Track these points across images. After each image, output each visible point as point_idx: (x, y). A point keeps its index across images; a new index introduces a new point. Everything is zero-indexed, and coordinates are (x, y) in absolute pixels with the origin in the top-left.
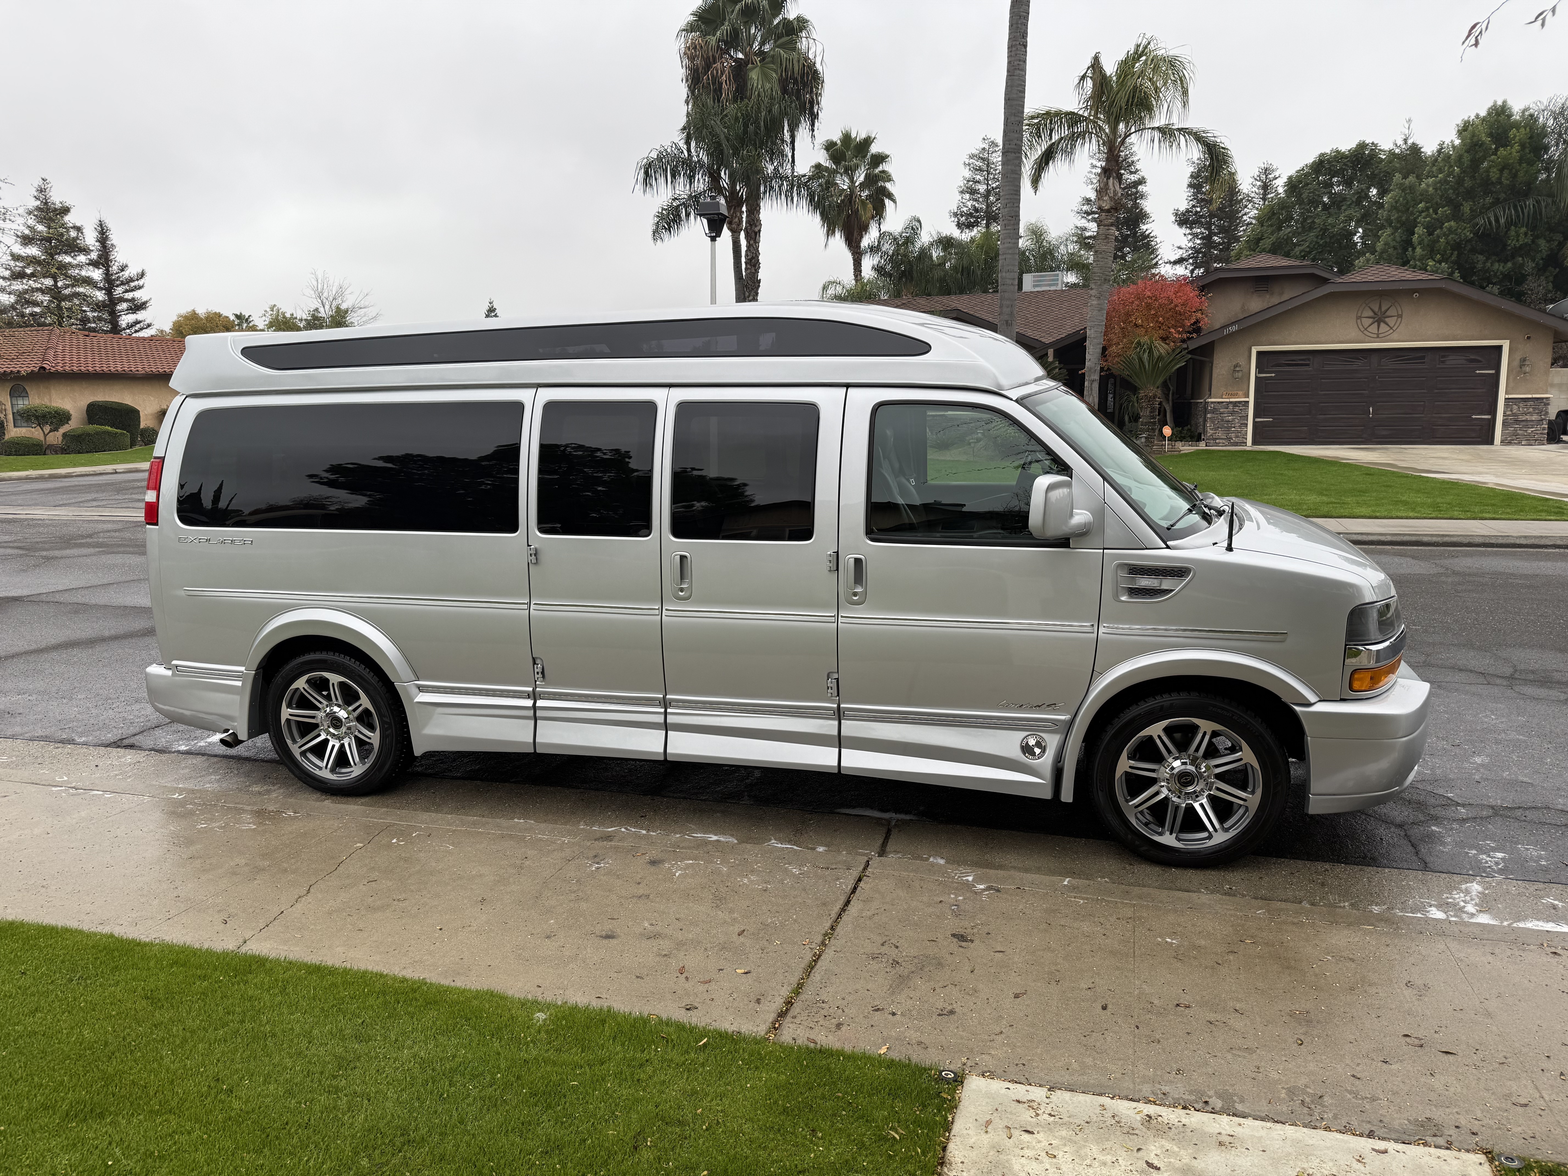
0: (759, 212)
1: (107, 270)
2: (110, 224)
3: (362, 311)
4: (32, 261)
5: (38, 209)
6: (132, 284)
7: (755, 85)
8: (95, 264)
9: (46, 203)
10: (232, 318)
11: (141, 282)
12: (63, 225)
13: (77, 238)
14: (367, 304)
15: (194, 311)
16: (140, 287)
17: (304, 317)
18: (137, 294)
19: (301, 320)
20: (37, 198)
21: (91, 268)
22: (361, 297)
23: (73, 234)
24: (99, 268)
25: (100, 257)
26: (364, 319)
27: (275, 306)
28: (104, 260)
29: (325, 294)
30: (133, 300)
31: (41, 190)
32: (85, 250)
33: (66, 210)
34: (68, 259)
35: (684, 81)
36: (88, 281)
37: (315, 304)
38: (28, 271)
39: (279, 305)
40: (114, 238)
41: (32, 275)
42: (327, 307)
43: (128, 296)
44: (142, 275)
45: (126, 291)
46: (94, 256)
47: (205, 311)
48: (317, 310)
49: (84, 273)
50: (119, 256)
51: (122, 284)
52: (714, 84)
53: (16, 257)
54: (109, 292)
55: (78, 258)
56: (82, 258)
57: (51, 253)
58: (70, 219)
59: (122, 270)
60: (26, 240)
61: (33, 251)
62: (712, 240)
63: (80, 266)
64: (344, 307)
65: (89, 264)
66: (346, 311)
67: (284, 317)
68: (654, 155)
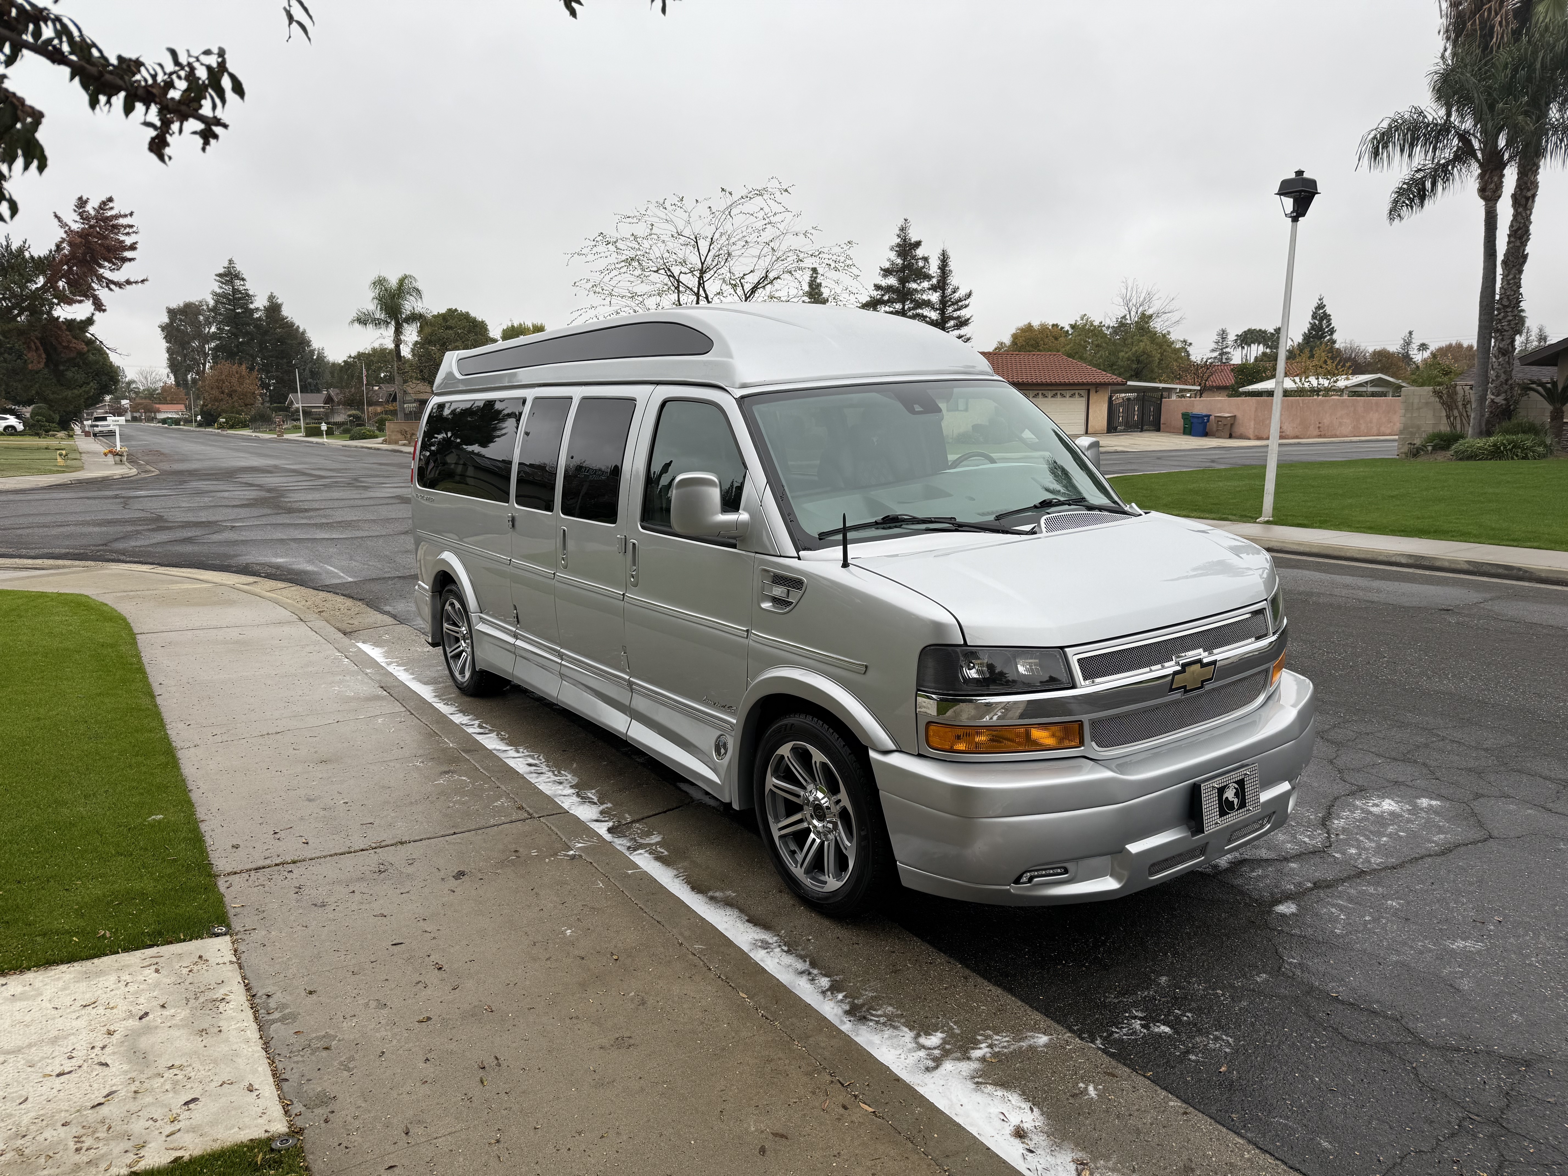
0: (1536, 172)
1: (943, 293)
2: (950, 253)
3: (1165, 317)
4: (889, 289)
5: (898, 245)
6: (960, 304)
7: (1541, 19)
8: (934, 288)
9: (905, 240)
10: (1067, 328)
11: (967, 302)
12: (914, 257)
13: (924, 267)
14: (1171, 308)
15: (1030, 324)
16: (966, 306)
17: (1111, 325)
18: (962, 313)
19: (1108, 327)
20: (899, 236)
21: (930, 292)
22: (1167, 301)
23: (921, 264)
24: (936, 292)
25: (939, 282)
26: (1166, 324)
27: (1085, 315)
28: (941, 285)
29: (1134, 301)
30: (959, 317)
31: (902, 229)
32: (928, 277)
33: (918, 244)
34: (913, 285)
35: (1442, 33)
36: (928, 304)
37: (1122, 311)
38: (886, 298)
39: (1089, 315)
40: (952, 265)
41: (888, 301)
42: (1133, 313)
43: (955, 314)
44: (969, 295)
45: (955, 310)
46: (934, 281)
47: (1039, 323)
48: (1124, 317)
49: (925, 297)
50: (954, 280)
51: (953, 304)
52: (1481, 29)
53: (878, 287)
54: (942, 311)
55: (922, 284)
56: (926, 284)
57: (903, 281)
58: (920, 252)
59: (954, 292)
60: (887, 272)
61: (892, 281)
62: (1293, 221)
63: (923, 291)
64: (1149, 312)
65: (929, 289)
66: (1151, 317)
67: (1092, 325)
68: (1385, 125)
